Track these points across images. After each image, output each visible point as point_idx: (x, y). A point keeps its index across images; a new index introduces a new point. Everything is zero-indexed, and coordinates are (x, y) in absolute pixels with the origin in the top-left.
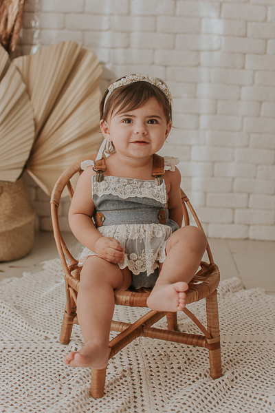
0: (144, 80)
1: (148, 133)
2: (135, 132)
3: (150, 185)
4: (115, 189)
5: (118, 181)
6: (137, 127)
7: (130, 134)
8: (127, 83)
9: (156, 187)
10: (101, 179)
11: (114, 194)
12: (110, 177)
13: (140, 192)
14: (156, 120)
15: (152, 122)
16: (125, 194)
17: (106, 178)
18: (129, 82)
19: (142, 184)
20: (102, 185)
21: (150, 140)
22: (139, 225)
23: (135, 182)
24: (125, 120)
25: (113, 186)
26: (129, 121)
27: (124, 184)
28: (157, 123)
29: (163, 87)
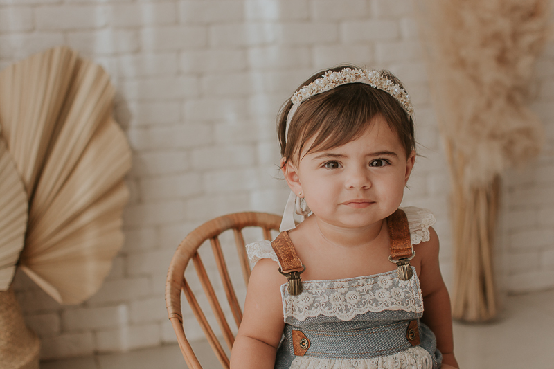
0: (359, 81)
1: (372, 186)
2: (347, 185)
3: (390, 283)
4: (328, 304)
5: (331, 287)
6: (351, 175)
7: (339, 189)
8: (326, 89)
9: (402, 283)
10: (297, 289)
11: (328, 313)
12: (315, 283)
13: (375, 301)
14: (385, 160)
15: (379, 163)
16: (348, 310)
17: (306, 285)
18: (331, 87)
19: (376, 282)
20: (302, 300)
21: (376, 197)
22: (375, 360)
23: (362, 281)
24: (328, 163)
25: (322, 300)
26: (335, 165)
27: (343, 290)
28: (388, 163)
29: (395, 90)
